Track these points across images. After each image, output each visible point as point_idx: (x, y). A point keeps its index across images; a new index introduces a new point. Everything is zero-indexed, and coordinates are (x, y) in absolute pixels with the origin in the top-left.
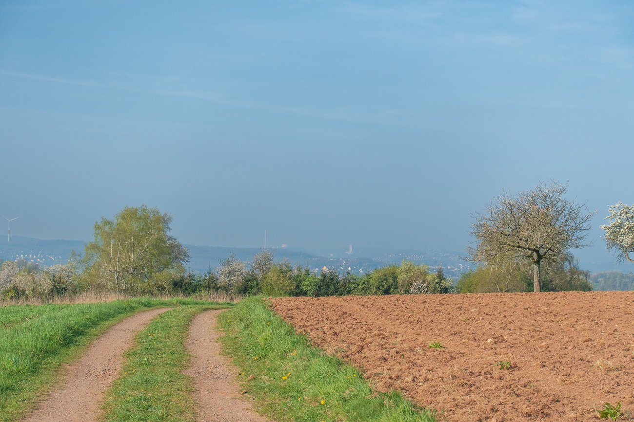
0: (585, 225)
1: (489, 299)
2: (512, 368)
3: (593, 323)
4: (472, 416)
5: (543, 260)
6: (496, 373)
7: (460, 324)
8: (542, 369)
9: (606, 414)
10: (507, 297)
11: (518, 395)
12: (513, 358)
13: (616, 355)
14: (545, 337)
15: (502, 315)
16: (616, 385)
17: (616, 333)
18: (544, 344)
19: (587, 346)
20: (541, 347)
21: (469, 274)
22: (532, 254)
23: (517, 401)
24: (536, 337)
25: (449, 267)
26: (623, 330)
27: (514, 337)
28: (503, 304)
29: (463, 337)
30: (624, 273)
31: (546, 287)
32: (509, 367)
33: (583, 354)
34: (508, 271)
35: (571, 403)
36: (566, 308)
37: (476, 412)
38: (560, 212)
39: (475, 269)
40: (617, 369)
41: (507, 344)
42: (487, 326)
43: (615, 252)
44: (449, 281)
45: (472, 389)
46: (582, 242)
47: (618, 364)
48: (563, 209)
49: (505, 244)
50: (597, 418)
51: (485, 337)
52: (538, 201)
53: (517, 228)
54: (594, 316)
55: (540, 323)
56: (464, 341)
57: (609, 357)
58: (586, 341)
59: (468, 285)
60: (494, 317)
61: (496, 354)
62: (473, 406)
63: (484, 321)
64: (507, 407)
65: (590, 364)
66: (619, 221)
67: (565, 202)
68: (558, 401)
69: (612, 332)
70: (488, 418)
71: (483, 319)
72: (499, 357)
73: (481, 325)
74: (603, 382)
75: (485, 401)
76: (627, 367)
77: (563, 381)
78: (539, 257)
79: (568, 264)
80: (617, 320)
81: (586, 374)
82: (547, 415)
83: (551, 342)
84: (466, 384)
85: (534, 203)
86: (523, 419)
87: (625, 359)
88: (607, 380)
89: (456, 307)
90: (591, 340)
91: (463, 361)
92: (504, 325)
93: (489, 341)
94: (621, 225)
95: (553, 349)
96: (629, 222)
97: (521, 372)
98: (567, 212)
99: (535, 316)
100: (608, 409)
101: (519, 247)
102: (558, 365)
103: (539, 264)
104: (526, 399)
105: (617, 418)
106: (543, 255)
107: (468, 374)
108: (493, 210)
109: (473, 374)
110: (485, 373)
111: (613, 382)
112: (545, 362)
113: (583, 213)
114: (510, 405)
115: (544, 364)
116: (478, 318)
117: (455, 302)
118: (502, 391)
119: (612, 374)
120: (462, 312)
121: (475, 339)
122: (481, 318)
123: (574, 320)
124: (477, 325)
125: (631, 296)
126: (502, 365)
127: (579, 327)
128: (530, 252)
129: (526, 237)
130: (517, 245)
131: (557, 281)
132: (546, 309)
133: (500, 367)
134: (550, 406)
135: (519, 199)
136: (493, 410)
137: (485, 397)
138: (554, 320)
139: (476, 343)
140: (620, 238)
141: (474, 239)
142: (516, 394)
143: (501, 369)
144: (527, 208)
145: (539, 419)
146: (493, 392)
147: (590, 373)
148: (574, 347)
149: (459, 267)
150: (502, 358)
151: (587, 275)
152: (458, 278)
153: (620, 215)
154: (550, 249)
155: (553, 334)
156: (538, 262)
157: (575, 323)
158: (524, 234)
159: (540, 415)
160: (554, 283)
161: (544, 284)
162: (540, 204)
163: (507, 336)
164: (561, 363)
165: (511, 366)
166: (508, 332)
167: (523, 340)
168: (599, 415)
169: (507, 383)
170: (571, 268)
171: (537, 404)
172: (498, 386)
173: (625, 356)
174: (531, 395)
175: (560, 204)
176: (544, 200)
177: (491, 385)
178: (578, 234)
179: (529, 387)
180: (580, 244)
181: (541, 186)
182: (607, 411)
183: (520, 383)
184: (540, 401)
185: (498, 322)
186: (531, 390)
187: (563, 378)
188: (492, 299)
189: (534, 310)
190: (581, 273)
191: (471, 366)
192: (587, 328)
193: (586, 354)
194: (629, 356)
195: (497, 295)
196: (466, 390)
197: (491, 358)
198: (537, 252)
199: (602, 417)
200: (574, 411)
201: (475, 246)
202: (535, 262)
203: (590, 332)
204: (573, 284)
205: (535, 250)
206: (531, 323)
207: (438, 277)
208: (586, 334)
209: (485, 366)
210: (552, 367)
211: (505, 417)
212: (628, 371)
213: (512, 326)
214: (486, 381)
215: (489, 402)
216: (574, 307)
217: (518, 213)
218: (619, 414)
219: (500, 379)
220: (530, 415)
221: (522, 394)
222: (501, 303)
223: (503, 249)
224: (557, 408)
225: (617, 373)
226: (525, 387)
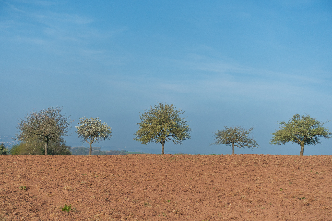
0: (69, 126)
1: (22, 157)
2: (27, 189)
3: (67, 169)
4: (3, 212)
5: (49, 141)
6: (19, 192)
7: (6, 169)
8: (40, 190)
9: (65, 209)
10: (31, 157)
11: (27, 202)
12: (28, 185)
13: (74, 183)
14: (44, 175)
15: (27, 165)
16: (71, 197)
17: (76, 174)
18: (43, 178)
19: (62, 179)
20: (42, 180)
21: (16, 146)
22: (45, 138)
23: (26, 204)
24: (40, 175)
25: (7, 143)
26: (79, 172)
27: (31, 175)
28: (28, 160)
29: (7, 175)
30: (86, 148)
31: (51, 152)
32: (25, 189)
33: (60, 183)
34: (34, 145)
35: (51, 205)
36: (56, 162)
37: (6, 210)
38: (58, 120)
39: (19, 144)
40: (73, 190)
41: (26, 178)
42: (19, 170)
43: (82, 138)
44: (7, 149)
45: (6, 199)
46: (67, 134)
47: (74, 187)
48: (60, 119)
49: (33, 133)
50: (61, 211)
51: (17, 175)
52: (48, 115)
53: (39, 126)
54: (68, 166)
55: (43, 169)
56: (7, 177)
57: (71, 184)
58: (62, 177)
59: (16, 151)
60: (23, 166)
61: (20, 183)
62: (6, 207)
63: (18, 168)
64: (21, 207)
65: (62, 187)
66: (84, 125)
67: (61, 116)
68: (45, 204)
69: (74, 173)
70: (11, 212)
71: (18, 167)
72: (22, 184)
73: (16, 170)
74: (66, 195)
75: (11, 204)
76: (78, 189)
77: (49, 195)
78: (48, 139)
79: (61, 143)
80: (78, 168)
81: (59, 192)
82: (39, 210)
83: (46, 177)
84: (4, 196)
85: (47, 115)
86: (27, 212)
87: (77, 185)
88: (68, 195)
89: (6, 161)
90: (64, 177)
91: (4, 186)
92: (27, 170)
93: (18, 177)
94: (84, 127)
95: (47, 181)
96: (88, 125)
97: (31, 191)
98: (61, 120)
99: (42, 166)
100: (66, 207)
101: (39, 135)
102: (48, 188)
103: (48, 143)
104: (31, 203)
105: (69, 211)
106: (50, 139)
107: (6, 192)
108: (28, 118)
109: (8, 192)
110: (14, 191)
111: (70, 195)
112: (42, 187)
113: (68, 121)
114: (23, 206)
115: (41, 187)
116: (16, 166)
117: (6, 159)
118: (20, 200)
119: (70, 192)
120: (9, 163)
121: (12, 176)
122: (17, 166)
123: (59, 168)
124: (14, 169)
125: (85, 157)
126: (22, 188)
127: (60, 171)
128: (44, 137)
129: (42, 130)
130: (38, 134)
131: (56, 150)
132: (47, 163)
133: (21, 189)
134: (41, 206)
135: (40, 113)
136: (14, 208)
137: (12, 203)
138: (50, 168)
139: (12, 178)
140: (83, 132)
141: (19, 130)
142: (26, 201)
143: (21, 190)
144: (44, 117)
145: (35, 212)
146: (16, 200)
147: (61, 191)
148: (56, 180)
149: (12, 143)
150: (23, 185)
151: (69, 148)
152: (11, 148)
153: (84, 122)
154: (53, 136)
155: (48, 174)
156: (47, 142)
157: (59, 169)
158: (41, 129)
159: (36, 210)
160: (55, 151)
161: (50, 151)
162: (49, 116)
163: (27, 175)
164: (49, 187)
165: (26, 188)
166: (28, 173)
167: (34, 177)
168: (62, 210)
169: (23, 196)
170: (62, 144)
171: (35, 205)
172: (19, 197)
173: (77, 184)
174: (34, 201)
175: (58, 116)
176: (51, 114)
177: (16, 197)
178: (66, 130)
179: (33, 198)
180: (66, 134)
181: (51, 108)
182: (65, 208)
183: (29, 196)
184: (37, 204)
185: (24, 168)
186: (34, 199)
187: (49, 194)
188: (24, 158)
189: (42, 163)
190: (67, 147)
191: (8, 188)
192: (64, 171)
193: (61, 183)
194: (79, 184)
195: (26, 156)
196: (3, 199)
197: (18, 185)
198: (47, 137)
199: (63, 211)
200: (51, 208)
201: (19, 133)
202: (46, 142)
203: (65, 173)
204: (63, 152)
205: (46, 136)
206: (40, 169)
207: (1, 147)
208: (63, 174)
209: (14, 188)
210: (45, 189)
211: (19, 211)
212: (78, 190)
213: (30, 170)
214: (14, 195)
215: (13, 205)
216: (60, 162)
217: (40, 120)
218: (70, 209)
219: (21, 194)
220: (31, 211)
221: (29, 201)
222: (27, 159)
223: (32, 136)
224: (44, 207)
225: (73, 191)
226: (31, 198)
